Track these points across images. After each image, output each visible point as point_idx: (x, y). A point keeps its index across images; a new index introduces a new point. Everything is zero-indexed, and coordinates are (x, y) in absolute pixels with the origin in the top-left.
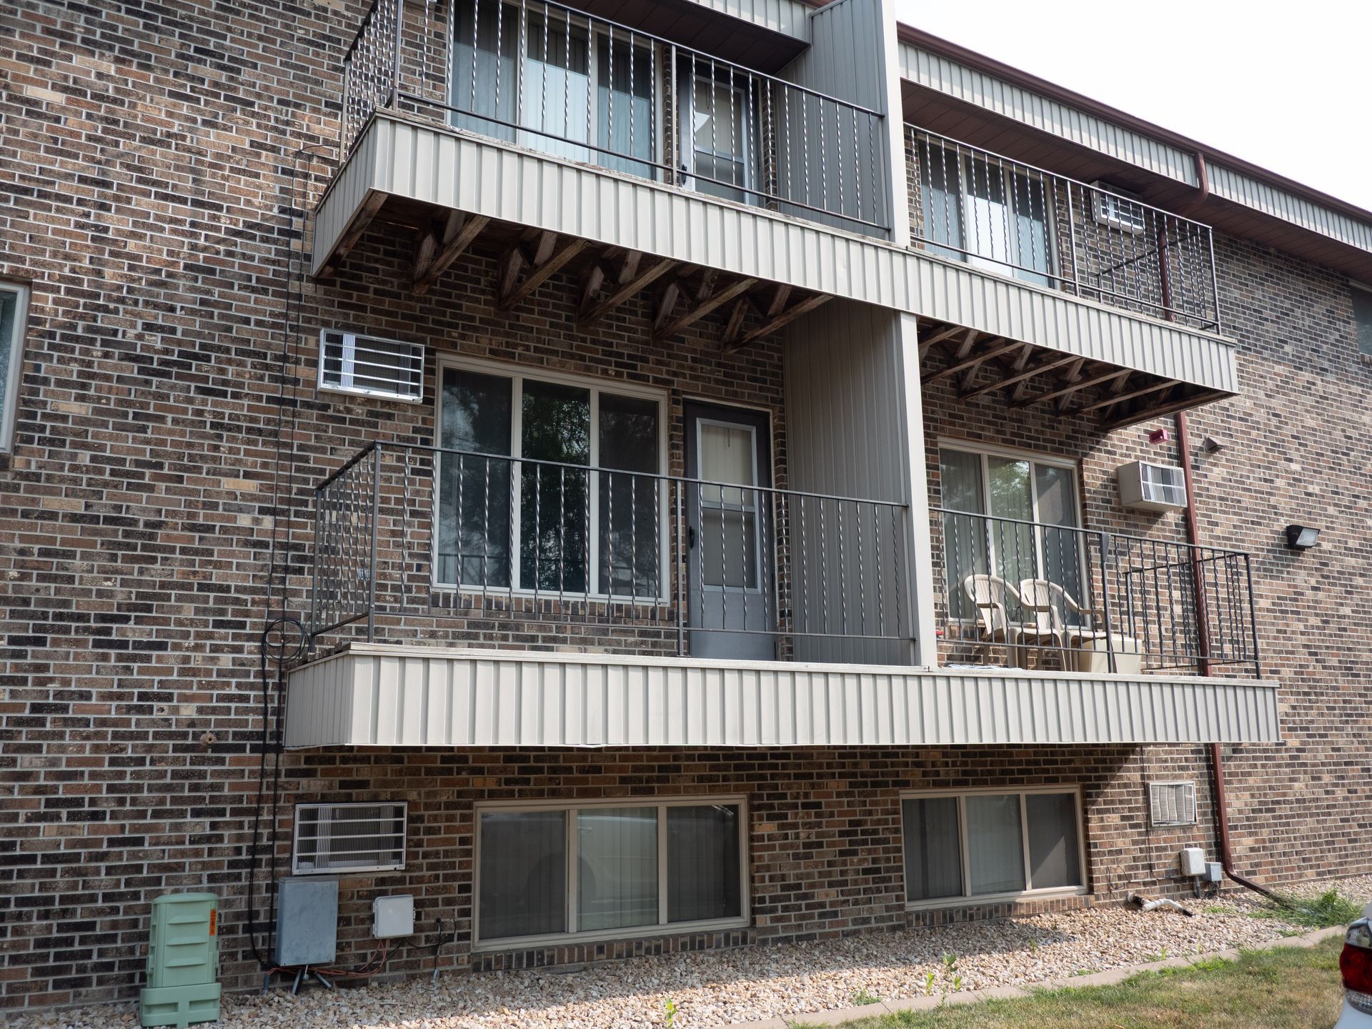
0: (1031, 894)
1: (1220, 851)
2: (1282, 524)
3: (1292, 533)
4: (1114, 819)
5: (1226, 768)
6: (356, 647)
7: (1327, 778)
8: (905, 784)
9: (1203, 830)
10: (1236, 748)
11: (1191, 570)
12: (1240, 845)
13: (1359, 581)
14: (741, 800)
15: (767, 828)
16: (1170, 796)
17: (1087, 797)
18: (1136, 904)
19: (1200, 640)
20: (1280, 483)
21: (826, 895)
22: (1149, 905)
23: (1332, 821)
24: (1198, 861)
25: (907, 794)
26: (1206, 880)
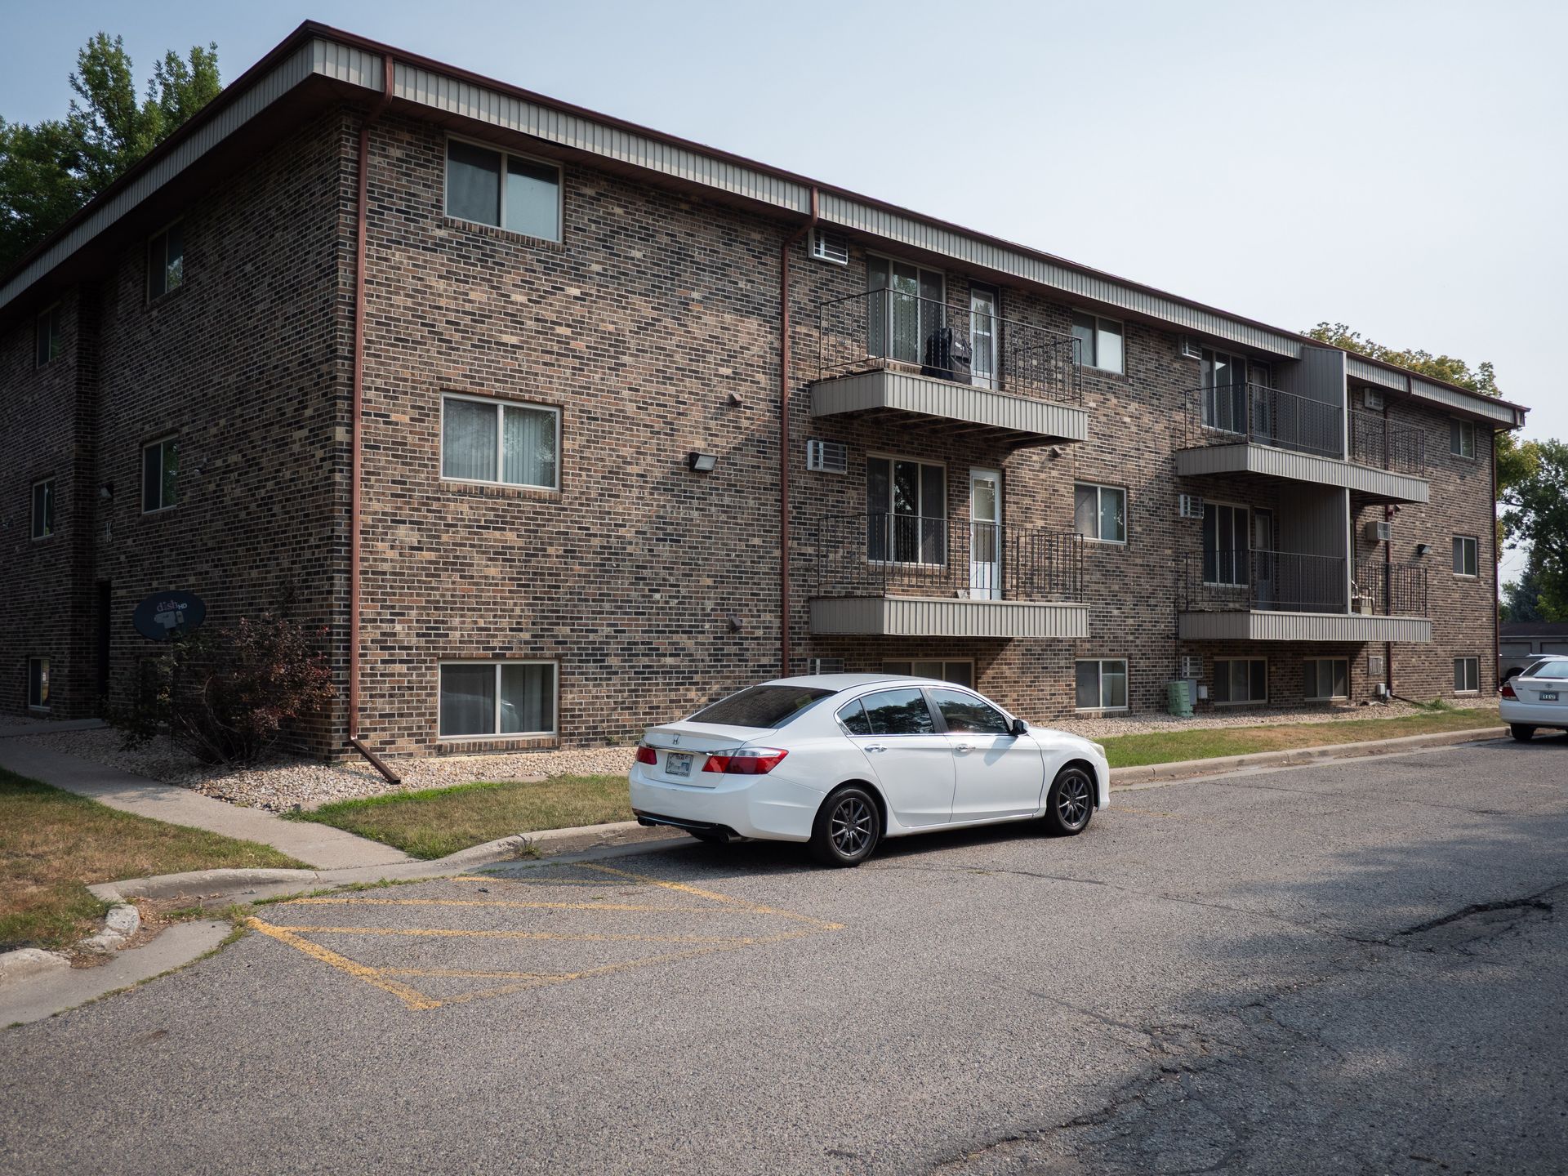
0: (1334, 698)
1: (1389, 686)
2: (1417, 542)
3: (1421, 548)
4: (1358, 671)
5: (1393, 651)
6: (1252, 611)
7: (1423, 657)
8: (1305, 654)
9: (1383, 676)
10: (1395, 643)
11: (1387, 569)
12: (1395, 683)
13: (1441, 568)
14: (1265, 659)
15: (1273, 669)
16: (1374, 662)
17: (1351, 662)
18: (1365, 703)
19: (1387, 601)
20: (1418, 523)
21: (1286, 693)
22: (1371, 704)
23: (1423, 676)
24: (1383, 689)
25: (1306, 658)
26: (1384, 697)
